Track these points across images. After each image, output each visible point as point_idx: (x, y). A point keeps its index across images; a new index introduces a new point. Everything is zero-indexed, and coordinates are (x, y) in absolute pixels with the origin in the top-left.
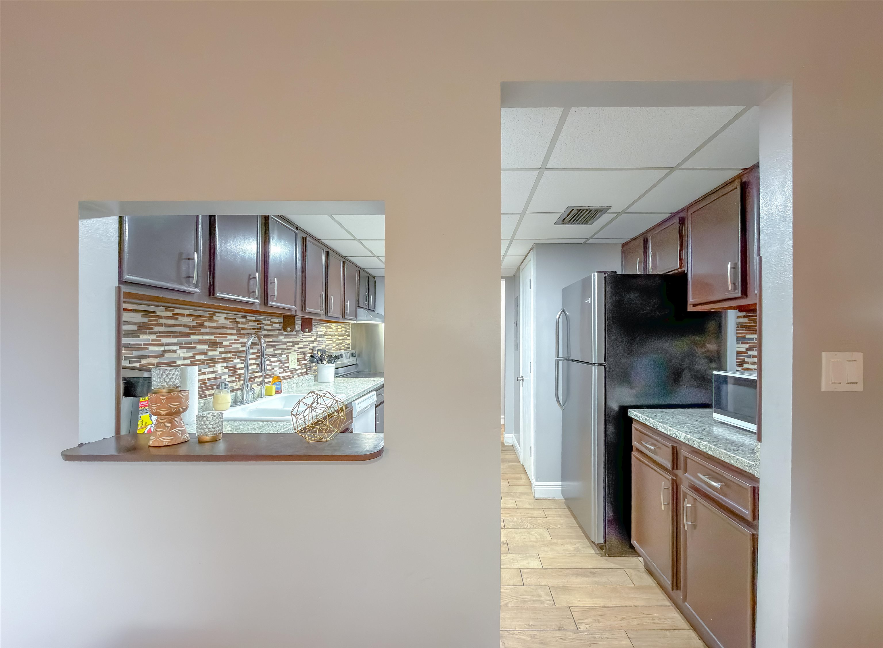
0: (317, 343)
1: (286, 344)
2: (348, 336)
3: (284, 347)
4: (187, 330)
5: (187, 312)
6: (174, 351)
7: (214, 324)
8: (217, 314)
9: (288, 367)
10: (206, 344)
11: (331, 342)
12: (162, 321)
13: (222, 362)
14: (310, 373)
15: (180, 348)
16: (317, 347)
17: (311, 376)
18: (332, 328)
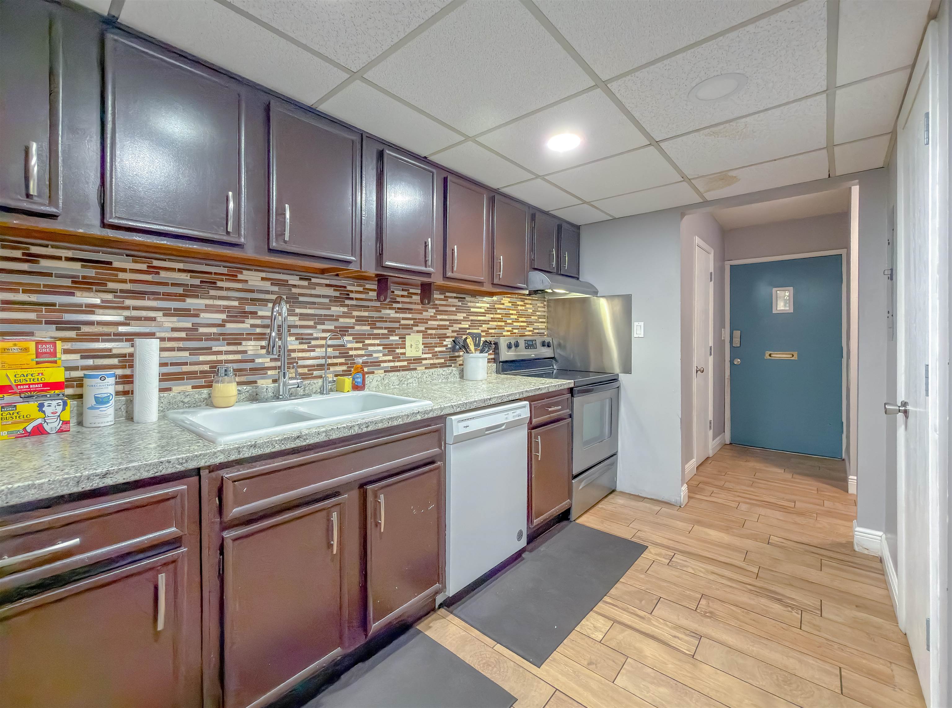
0: (469, 323)
1: (400, 322)
2: (540, 317)
3: (397, 325)
4: (180, 290)
5: (181, 266)
6: (153, 319)
7: (239, 286)
8: (245, 272)
9: (404, 354)
10: (222, 312)
11: (503, 324)
12: (121, 275)
13: (255, 339)
14: (453, 365)
15: (164, 315)
16: (469, 329)
17: (454, 370)
18: (503, 304)
